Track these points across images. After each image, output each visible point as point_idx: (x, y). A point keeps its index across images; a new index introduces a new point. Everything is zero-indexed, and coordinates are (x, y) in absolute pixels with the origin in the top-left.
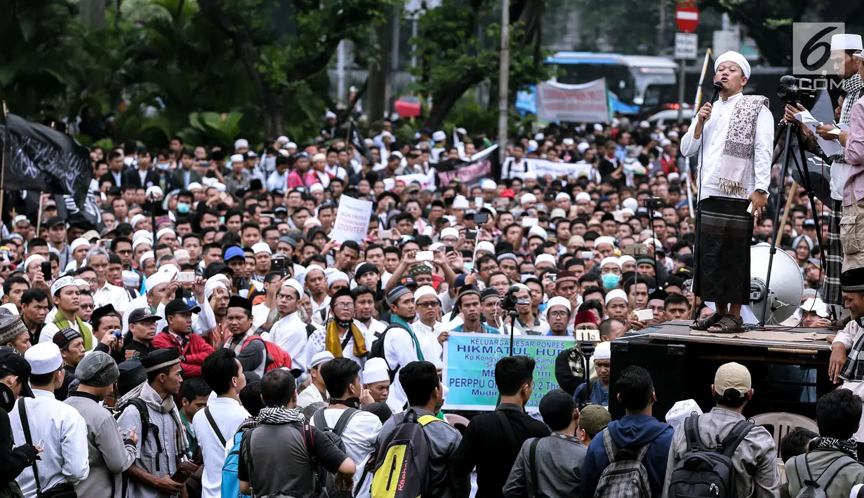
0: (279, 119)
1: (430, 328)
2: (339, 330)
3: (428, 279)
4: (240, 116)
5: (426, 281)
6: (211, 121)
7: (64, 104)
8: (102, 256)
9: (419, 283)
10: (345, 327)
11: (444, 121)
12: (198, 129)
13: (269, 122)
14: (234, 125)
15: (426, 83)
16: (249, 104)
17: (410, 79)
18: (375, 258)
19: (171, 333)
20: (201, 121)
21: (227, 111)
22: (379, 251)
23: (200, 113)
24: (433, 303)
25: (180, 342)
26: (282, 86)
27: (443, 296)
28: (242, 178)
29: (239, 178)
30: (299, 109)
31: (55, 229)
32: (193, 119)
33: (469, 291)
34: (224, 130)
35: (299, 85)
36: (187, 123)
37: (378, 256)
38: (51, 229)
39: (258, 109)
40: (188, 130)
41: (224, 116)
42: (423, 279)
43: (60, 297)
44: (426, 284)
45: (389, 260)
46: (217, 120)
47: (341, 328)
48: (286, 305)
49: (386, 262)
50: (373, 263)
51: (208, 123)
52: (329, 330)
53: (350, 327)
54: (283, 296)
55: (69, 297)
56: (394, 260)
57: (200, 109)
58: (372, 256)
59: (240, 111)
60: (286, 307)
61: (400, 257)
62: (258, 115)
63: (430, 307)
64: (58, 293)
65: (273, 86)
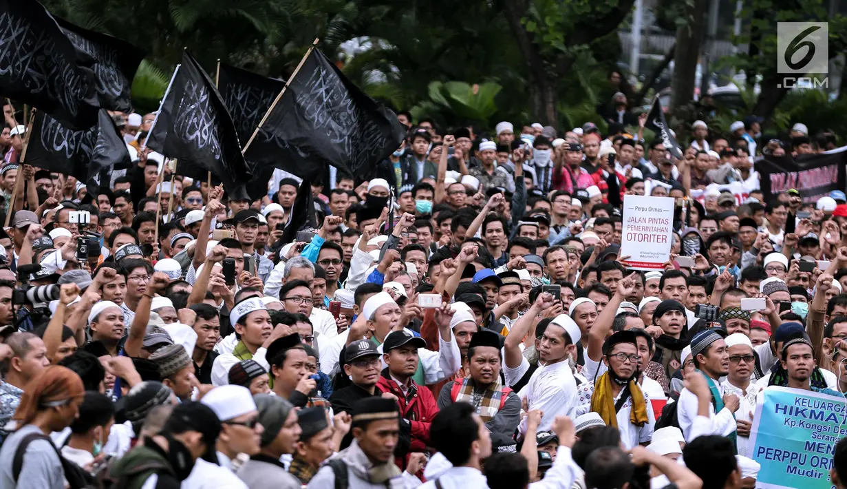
0: (550, 96)
1: (741, 391)
2: (613, 388)
3: (743, 326)
4: (499, 88)
5: (740, 328)
6: (458, 94)
7: (261, 60)
8: (307, 270)
9: (729, 329)
10: (623, 385)
11: (776, 109)
12: (440, 105)
13: (536, 99)
14: (489, 101)
15: (755, 57)
16: (510, 74)
17: (730, 51)
18: (676, 291)
19: (394, 379)
20: (445, 92)
21: (480, 82)
22: (681, 281)
23: (443, 82)
24: (746, 358)
25: (405, 393)
26: (558, 51)
27: (762, 349)
28: (495, 174)
29: (490, 173)
30: (577, 83)
31: (245, 226)
32: (434, 89)
33: (798, 340)
34: (476, 108)
35: (580, 51)
36: (425, 95)
37: (680, 288)
38: (239, 225)
39: (522, 80)
40: (425, 104)
41: (476, 88)
42: (736, 324)
43: (245, 325)
44: (738, 331)
45: (692, 295)
46: (466, 94)
47: (616, 386)
48: (549, 350)
49: (689, 298)
50: (672, 297)
51: (454, 96)
52: (598, 387)
53: (628, 385)
54: (546, 338)
55: (259, 326)
56: (700, 295)
57: (443, 77)
58: (671, 288)
59: (498, 82)
60: (548, 354)
61: (709, 292)
62: (521, 89)
63: (742, 362)
64: (242, 321)
65: (544, 51)
